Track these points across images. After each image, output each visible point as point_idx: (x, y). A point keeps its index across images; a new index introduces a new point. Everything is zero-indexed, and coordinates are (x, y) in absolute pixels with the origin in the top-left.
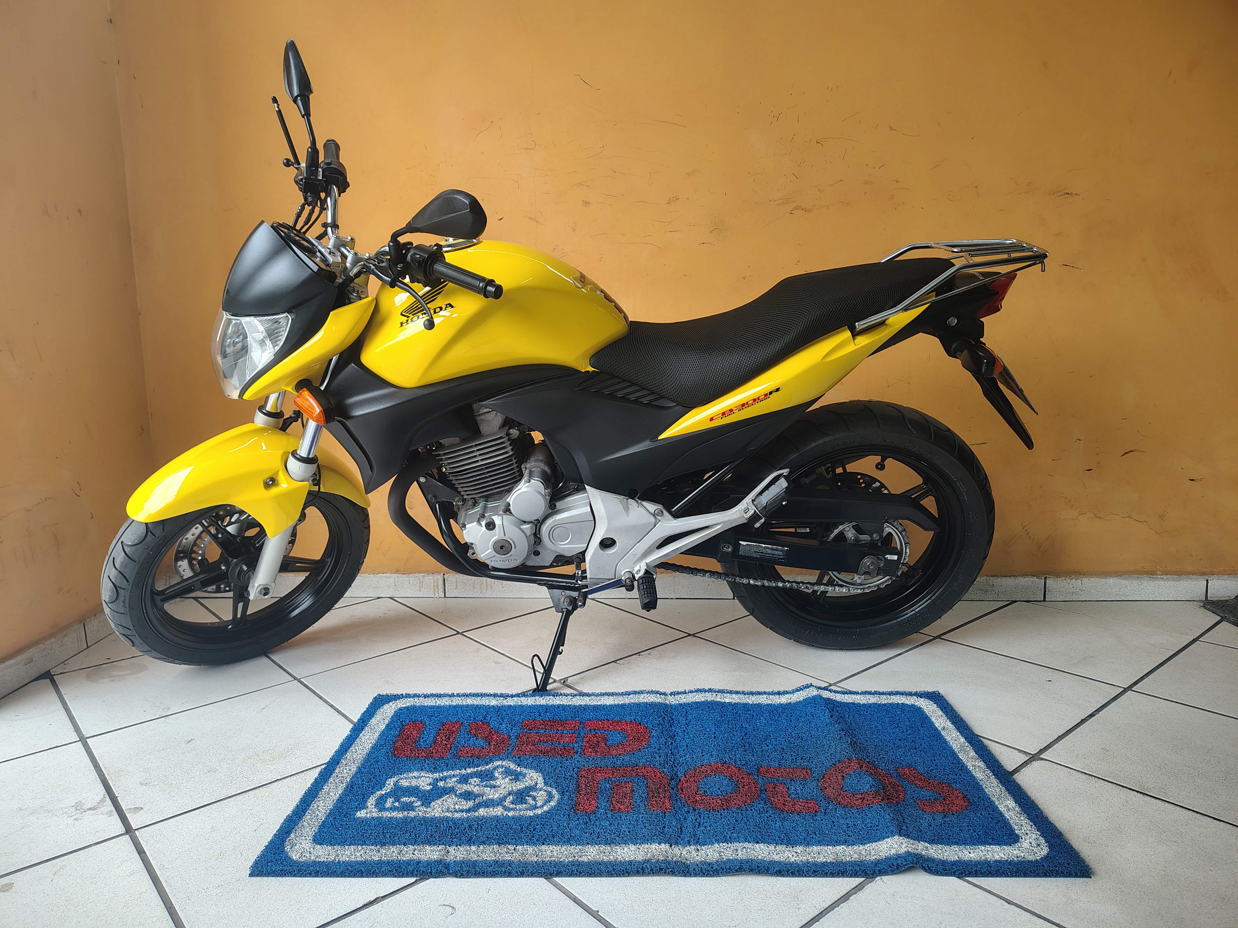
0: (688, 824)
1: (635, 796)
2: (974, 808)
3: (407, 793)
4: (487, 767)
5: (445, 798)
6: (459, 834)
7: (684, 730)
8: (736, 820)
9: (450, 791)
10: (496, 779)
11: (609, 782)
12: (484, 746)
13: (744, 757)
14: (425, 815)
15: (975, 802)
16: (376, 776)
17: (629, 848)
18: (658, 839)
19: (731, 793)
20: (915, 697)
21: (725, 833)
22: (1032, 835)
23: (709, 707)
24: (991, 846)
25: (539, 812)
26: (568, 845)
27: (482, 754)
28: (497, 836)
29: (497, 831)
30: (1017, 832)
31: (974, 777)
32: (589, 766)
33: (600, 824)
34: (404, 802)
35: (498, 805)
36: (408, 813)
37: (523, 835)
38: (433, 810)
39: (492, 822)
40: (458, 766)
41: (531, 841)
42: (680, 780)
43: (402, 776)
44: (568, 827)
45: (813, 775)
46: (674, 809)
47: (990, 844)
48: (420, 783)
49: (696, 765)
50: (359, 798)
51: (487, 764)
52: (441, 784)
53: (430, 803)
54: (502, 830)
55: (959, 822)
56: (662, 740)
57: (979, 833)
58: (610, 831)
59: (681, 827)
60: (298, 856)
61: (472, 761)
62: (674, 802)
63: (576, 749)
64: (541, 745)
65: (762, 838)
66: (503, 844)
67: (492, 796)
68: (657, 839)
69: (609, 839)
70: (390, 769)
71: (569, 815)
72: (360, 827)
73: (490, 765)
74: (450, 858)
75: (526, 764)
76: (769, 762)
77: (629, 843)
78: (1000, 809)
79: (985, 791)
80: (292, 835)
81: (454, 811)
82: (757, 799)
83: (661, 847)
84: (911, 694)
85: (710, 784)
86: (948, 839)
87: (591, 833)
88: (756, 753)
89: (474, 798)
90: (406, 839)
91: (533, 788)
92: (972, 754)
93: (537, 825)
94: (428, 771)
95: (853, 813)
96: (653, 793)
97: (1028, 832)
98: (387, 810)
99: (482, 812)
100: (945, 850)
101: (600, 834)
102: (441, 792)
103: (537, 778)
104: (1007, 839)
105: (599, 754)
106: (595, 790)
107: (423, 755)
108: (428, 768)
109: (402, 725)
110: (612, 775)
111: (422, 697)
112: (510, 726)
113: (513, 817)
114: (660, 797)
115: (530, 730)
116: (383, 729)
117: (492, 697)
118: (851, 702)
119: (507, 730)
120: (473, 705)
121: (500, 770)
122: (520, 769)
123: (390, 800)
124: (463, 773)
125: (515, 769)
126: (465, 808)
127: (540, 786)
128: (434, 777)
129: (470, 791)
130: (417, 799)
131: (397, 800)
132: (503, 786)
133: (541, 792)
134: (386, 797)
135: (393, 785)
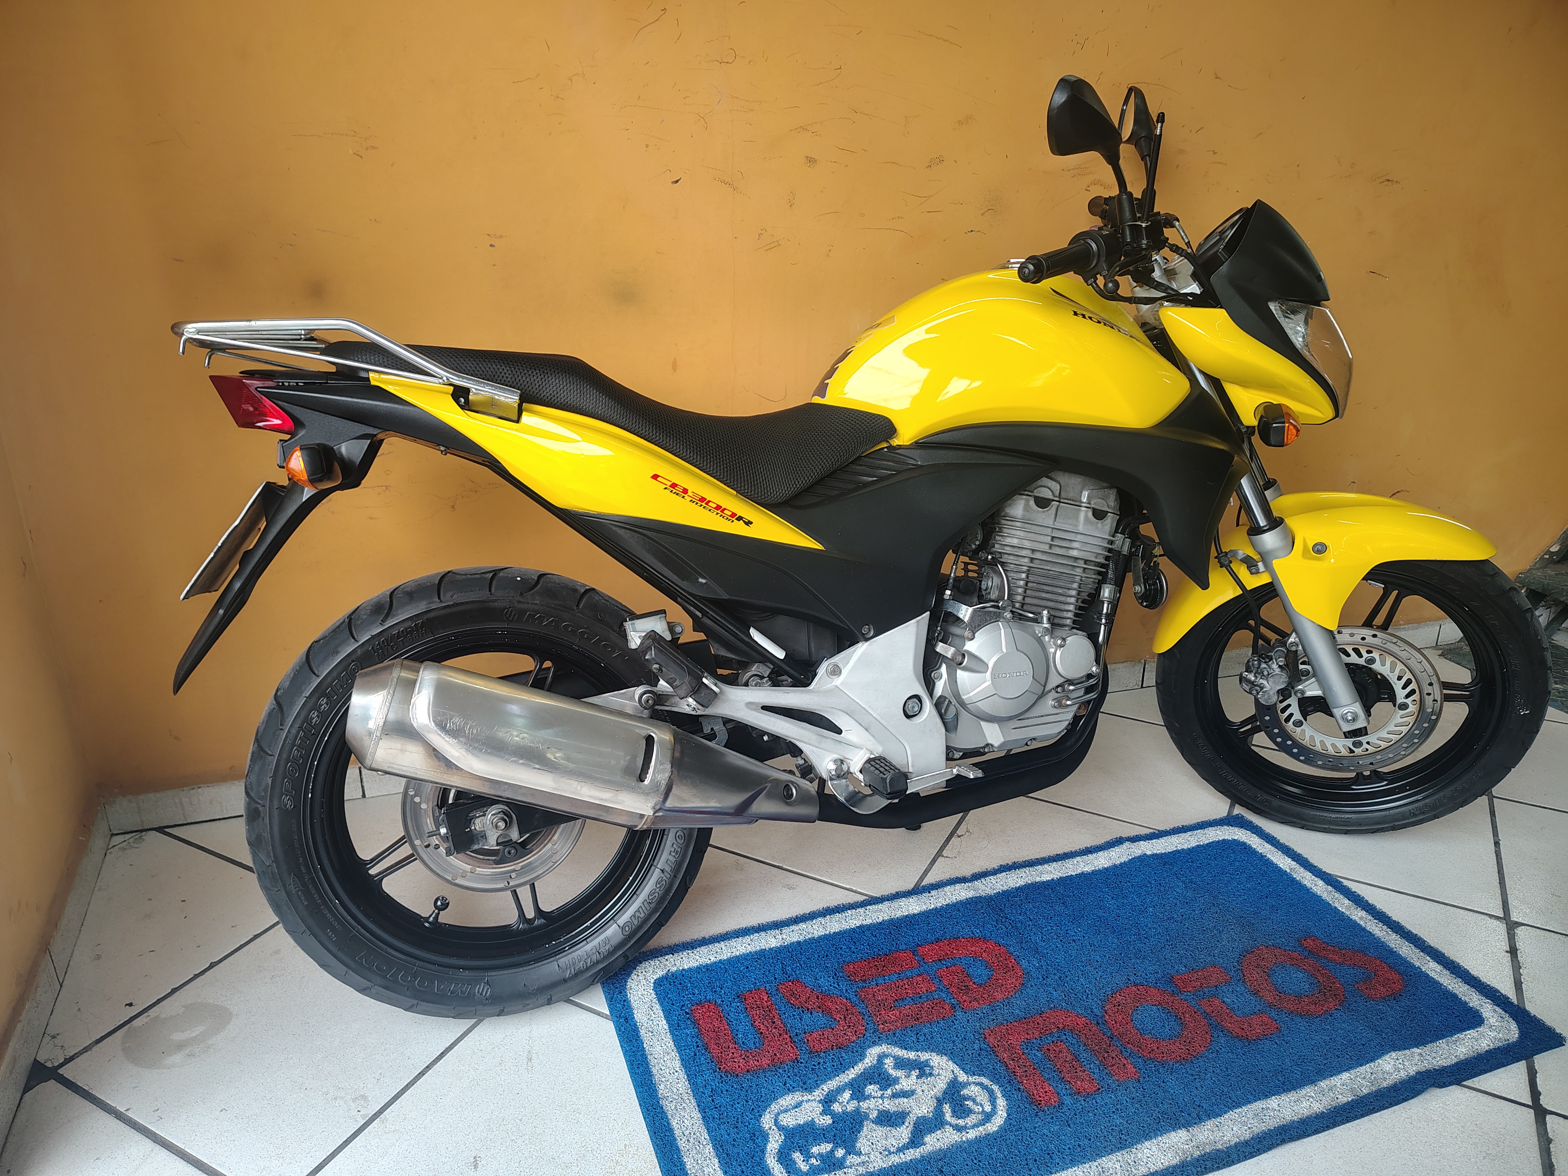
1: (1084, 1064)
2: (1410, 981)
3: (810, 1139)
4: (866, 1062)
5: (865, 1131)
8: (1221, 1071)
9: (861, 1118)
10: (896, 1081)
11: (1034, 1047)
12: (832, 1025)
13: (1146, 969)
14: (867, 1170)
15: (1404, 972)
16: (738, 1118)
17: (1149, 1148)
18: (1167, 1125)
19: (1181, 1031)
20: (1224, 827)
22: (1484, 1004)
25: (1000, 1121)
27: (841, 1041)
29: (979, 1168)
30: (1472, 1006)
31: (1373, 934)
34: (819, 1155)
35: (941, 1125)
37: (1014, 1165)
38: (870, 1157)
39: (959, 1156)
40: (829, 1070)
42: (1107, 1022)
43: (775, 1109)
45: (1231, 974)
46: (1141, 1070)
47: (1464, 1029)
48: (808, 1115)
51: (862, 1057)
52: (836, 1107)
53: (855, 1146)
54: (984, 1164)
55: (1414, 1005)
57: (1444, 1016)
61: (838, 1055)
65: (1267, 1088)
67: (919, 1112)
70: (747, 1101)
73: (868, 1058)
75: (912, 1044)
78: (1432, 976)
79: (1400, 954)
81: (897, 1151)
82: (1211, 1030)
83: (1180, 1135)
87: (1089, 1138)
89: (900, 1121)
91: (957, 1084)
92: (1347, 902)
93: (1017, 1144)
94: (801, 1091)
97: (1479, 1001)
99: (931, 1142)
101: (1099, 1136)
102: (851, 1124)
103: (948, 1065)
104: (1473, 1018)
105: (981, 1002)
106: (1031, 1066)
107: (766, 1062)
108: (795, 1085)
109: (688, 1014)
110: (1028, 1034)
111: (668, 955)
112: (831, 979)
113: (978, 1140)
114: (1113, 1058)
115: (865, 981)
116: (666, 1027)
117: (763, 934)
118: (1175, 849)
119: (834, 987)
120: (750, 952)
121: (889, 1062)
122: (912, 1055)
123: (797, 1156)
124: (846, 1080)
125: (905, 1056)
126: (904, 1141)
127: (962, 1077)
128: (818, 1099)
129: (884, 1111)
130: (831, 1145)
131: (808, 1156)
132: (919, 1091)
133: (973, 1087)
134: (788, 1153)
135: (776, 1128)
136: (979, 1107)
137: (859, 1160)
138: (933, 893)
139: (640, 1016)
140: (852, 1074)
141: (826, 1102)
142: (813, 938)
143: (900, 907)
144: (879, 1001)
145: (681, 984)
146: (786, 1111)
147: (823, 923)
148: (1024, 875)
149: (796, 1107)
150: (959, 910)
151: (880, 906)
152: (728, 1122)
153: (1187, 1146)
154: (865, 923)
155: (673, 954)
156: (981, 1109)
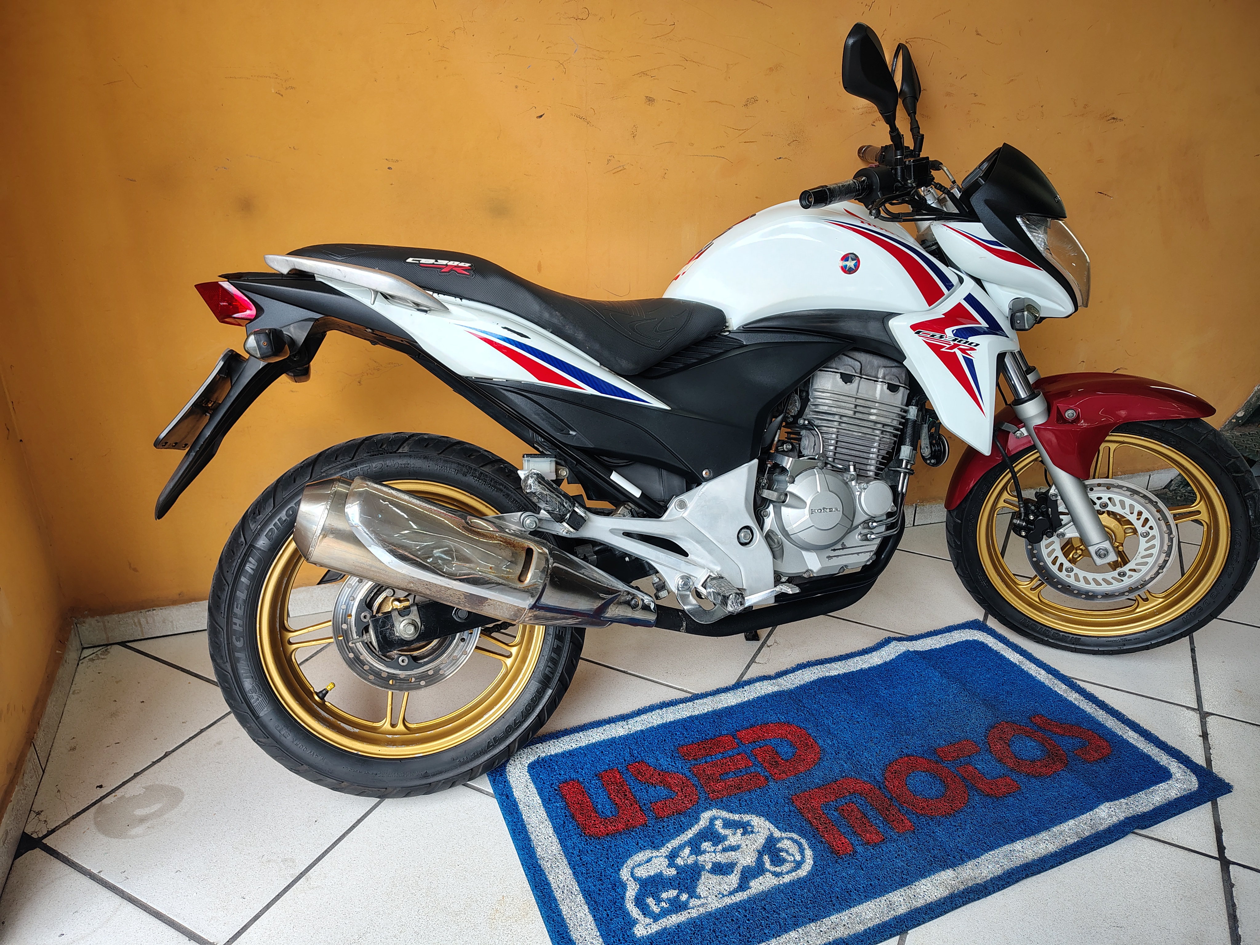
0: (943, 838)
1: (871, 820)
2: (1116, 746)
3: (660, 887)
4: (701, 824)
5: (702, 879)
6: (763, 922)
9: (698, 868)
10: (725, 838)
11: (832, 808)
12: (672, 796)
13: (915, 743)
14: (706, 910)
16: (601, 872)
17: (925, 885)
19: (945, 791)
20: (967, 630)
22: (1173, 763)
24: (1161, 785)
25: (807, 867)
27: (679, 808)
28: (801, 911)
30: (1163, 765)
31: (1086, 712)
32: (795, 793)
33: (874, 864)
34: (667, 899)
35: (763, 872)
36: (686, 913)
37: (821, 902)
38: (708, 900)
39: (779, 895)
40: (671, 831)
42: (887, 786)
43: (630, 865)
45: (980, 746)
47: (1159, 782)
48: (657, 868)
49: (884, 764)
50: (614, 910)
51: (697, 820)
52: (680, 862)
53: (695, 892)
55: (1120, 766)
57: (1142, 773)
61: (678, 820)
62: (907, 816)
63: (763, 775)
65: (1013, 835)
67: (745, 862)
68: (937, 865)
70: (608, 859)
71: (837, 862)
73: (701, 820)
77: (919, 878)
78: (1132, 743)
81: (729, 895)
82: (968, 790)
83: (948, 874)
86: (1130, 786)
89: (730, 869)
91: (773, 839)
95: (1048, 782)
96: (883, 811)
97: (1167, 761)
98: (661, 916)
99: (757, 886)
102: (691, 874)
103: (765, 824)
104: (1163, 774)
105: (789, 774)
106: (830, 823)
107: (621, 826)
108: (645, 844)
109: (557, 790)
110: (826, 798)
111: (538, 744)
112: (669, 759)
113: (792, 883)
114: (893, 815)
115: (696, 760)
116: (540, 801)
117: (613, 725)
119: (672, 766)
120: (604, 740)
121: (718, 823)
122: (736, 817)
123: (650, 901)
124: (686, 839)
125: (732, 818)
126: (734, 886)
127: (777, 834)
128: (664, 855)
129: (716, 862)
130: (677, 891)
131: (658, 900)
132: (744, 846)
133: (786, 841)
134: (643, 899)
135: (632, 879)
136: (791, 857)
137: (700, 902)
139: (518, 794)
140: (690, 834)
141: (671, 857)
142: (653, 727)
143: (721, 701)
144: (708, 775)
145: (549, 767)
146: (639, 865)
147: (661, 714)
148: (816, 671)
149: (648, 862)
150: (767, 702)
151: (705, 700)
152: (594, 876)
153: (954, 882)
154: (693, 714)
155: (542, 743)
156: (793, 859)
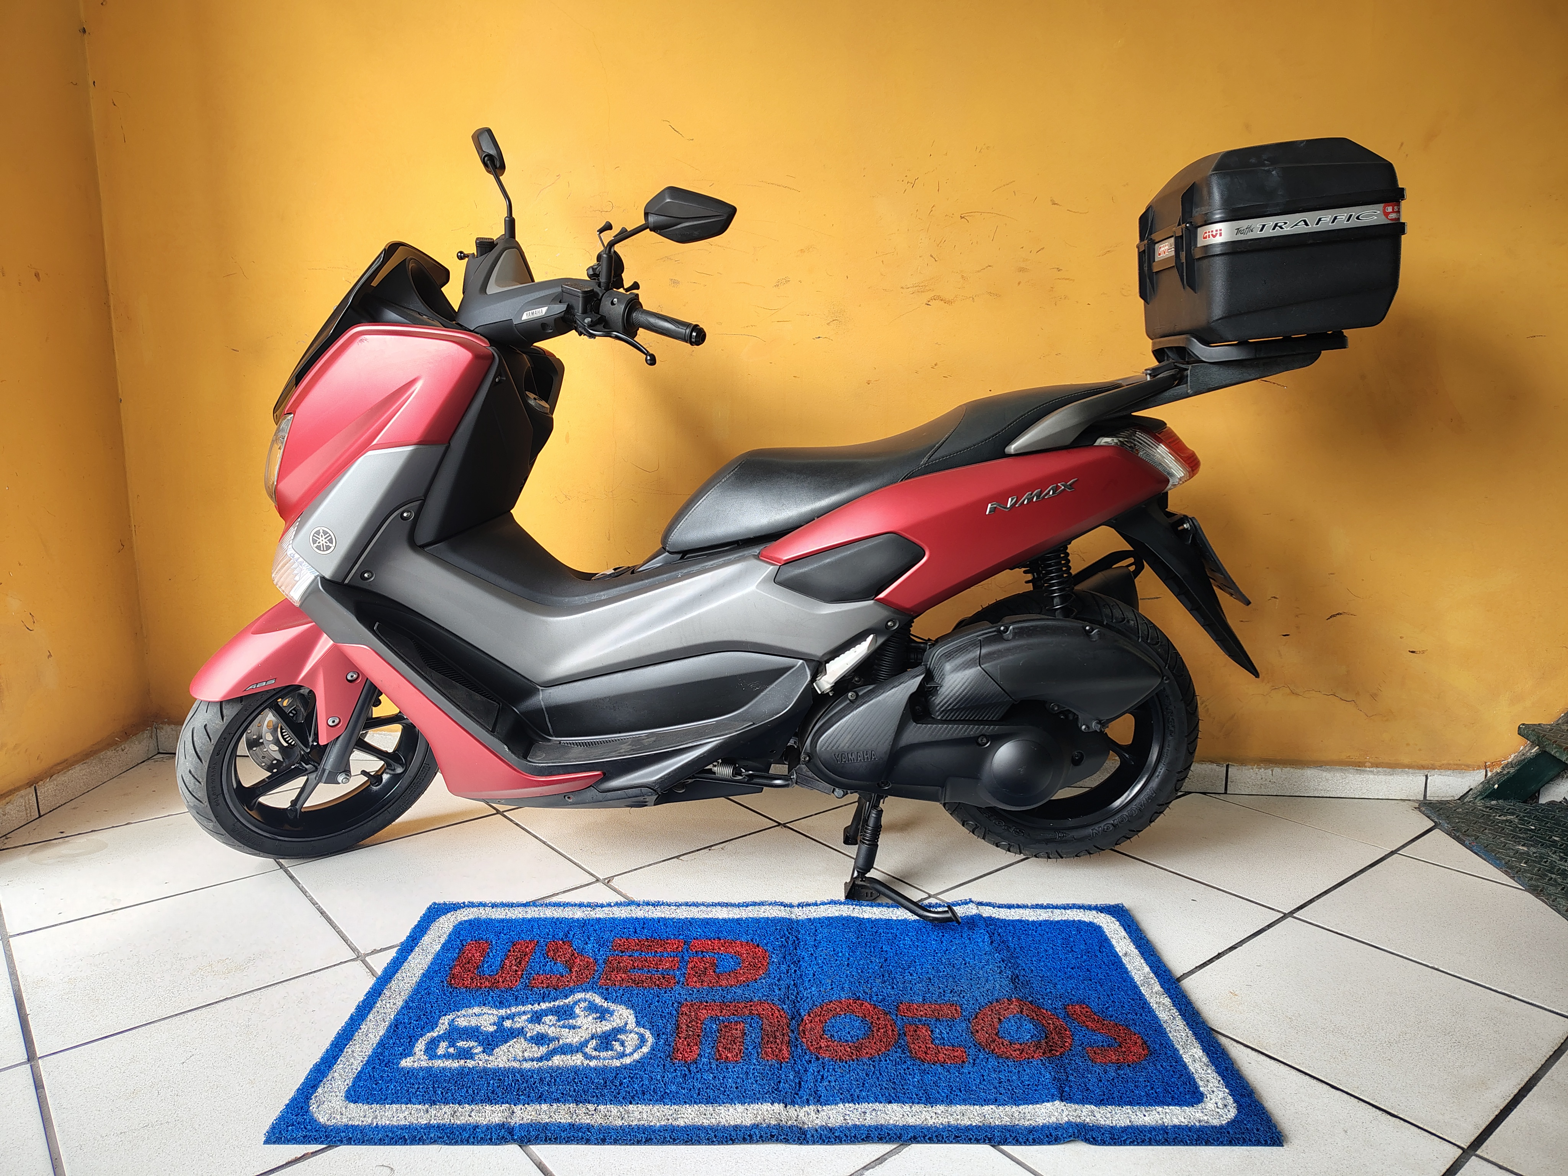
0: (809, 1077)
1: (746, 1041)
2: (1154, 1058)
3: (465, 1036)
4: (566, 1001)
5: (511, 1042)
6: (527, 1089)
7: (812, 954)
8: (866, 1074)
9: (519, 1033)
10: (574, 1018)
11: (716, 1022)
12: (564, 974)
13: (882, 992)
14: (486, 1065)
15: (1156, 1050)
16: (427, 1012)
17: (735, 1109)
18: (772, 1098)
19: (863, 1039)
20: (1094, 912)
21: (852, 1090)
22: (1220, 1093)
23: (843, 924)
24: (1171, 1107)
25: (627, 1061)
26: (661, 1104)
27: (560, 984)
28: (574, 1091)
29: (575, 1085)
30: (1201, 1089)
31: (1157, 1017)
32: (692, 1001)
33: (702, 1077)
34: (460, 1047)
35: (577, 1052)
36: (466, 1062)
37: (606, 1091)
38: (496, 1058)
39: (569, 1074)
40: (529, 1000)
41: (616, 1100)
42: (803, 1019)
43: (459, 1014)
44: (663, 1081)
45: (964, 1013)
46: (793, 1057)
47: (1169, 1105)
48: (481, 1022)
49: (823, 1001)
50: (404, 1042)
51: (566, 997)
52: (508, 1024)
53: (493, 1050)
54: (582, 1084)
55: (1135, 1076)
56: (784, 967)
57: (1158, 1090)
58: (714, 1086)
59: (799, 1081)
60: (326, 1119)
61: (547, 993)
62: (793, 1048)
63: (677, 979)
64: (635, 972)
65: (896, 1096)
66: (581, 1102)
67: (570, 1040)
68: (770, 1097)
69: (711, 1097)
70: (445, 1004)
71: (664, 1065)
72: (405, 1080)
73: (570, 998)
74: (515, 1120)
75: (614, 997)
76: (911, 996)
77: (736, 1102)
78: (1185, 1059)
79: (1169, 1037)
80: (320, 1090)
81: (522, 1061)
82: (894, 1046)
83: (774, 1108)
84: (1089, 908)
85: (838, 1027)
86: (1121, 1097)
87: (690, 1089)
88: (896, 985)
89: (547, 1042)
90: (462, 1096)
91: (621, 1030)
92: (1157, 987)
93: (624, 1079)
94: (492, 1007)
95: (1008, 1065)
96: (768, 1037)
97: (1215, 1089)
98: (439, 1057)
99: (557, 1061)
100: (1116, 1113)
101: (701, 1090)
102: (507, 1035)
103: (627, 1017)
104: (1189, 1098)
105: (706, 984)
106: (698, 1032)
107: (487, 984)
108: (492, 1003)
109: (462, 945)
110: (722, 1014)
111: (489, 907)
112: (597, 946)
113: (595, 1068)
114: (776, 1043)
115: (622, 952)
116: (438, 949)
117: (577, 908)
118: (1018, 918)
119: (594, 952)
120: (553, 918)
121: (583, 1005)
122: (607, 1004)
123: (443, 1044)
124: (536, 1009)
125: (601, 1004)
126: (536, 1055)
127: (631, 1027)
128: (499, 1014)
129: (543, 1033)
130: (477, 1044)
131: (452, 1044)
132: (585, 1027)
133: (631, 1035)
134: (438, 1041)
135: (448, 1024)
136: (622, 1048)
137: (487, 1058)
138: (750, 908)
139: (426, 939)
140: (544, 1006)
141: (503, 1018)
143: (708, 912)
144: (618, 966)
145: (478, 926)
146: (466, 1016)
149: (477, 1016)
151: (693, 908)
152: (419, 1013)
153: (771, 1116)
154: (666, 916)
156: (622, 1049)
